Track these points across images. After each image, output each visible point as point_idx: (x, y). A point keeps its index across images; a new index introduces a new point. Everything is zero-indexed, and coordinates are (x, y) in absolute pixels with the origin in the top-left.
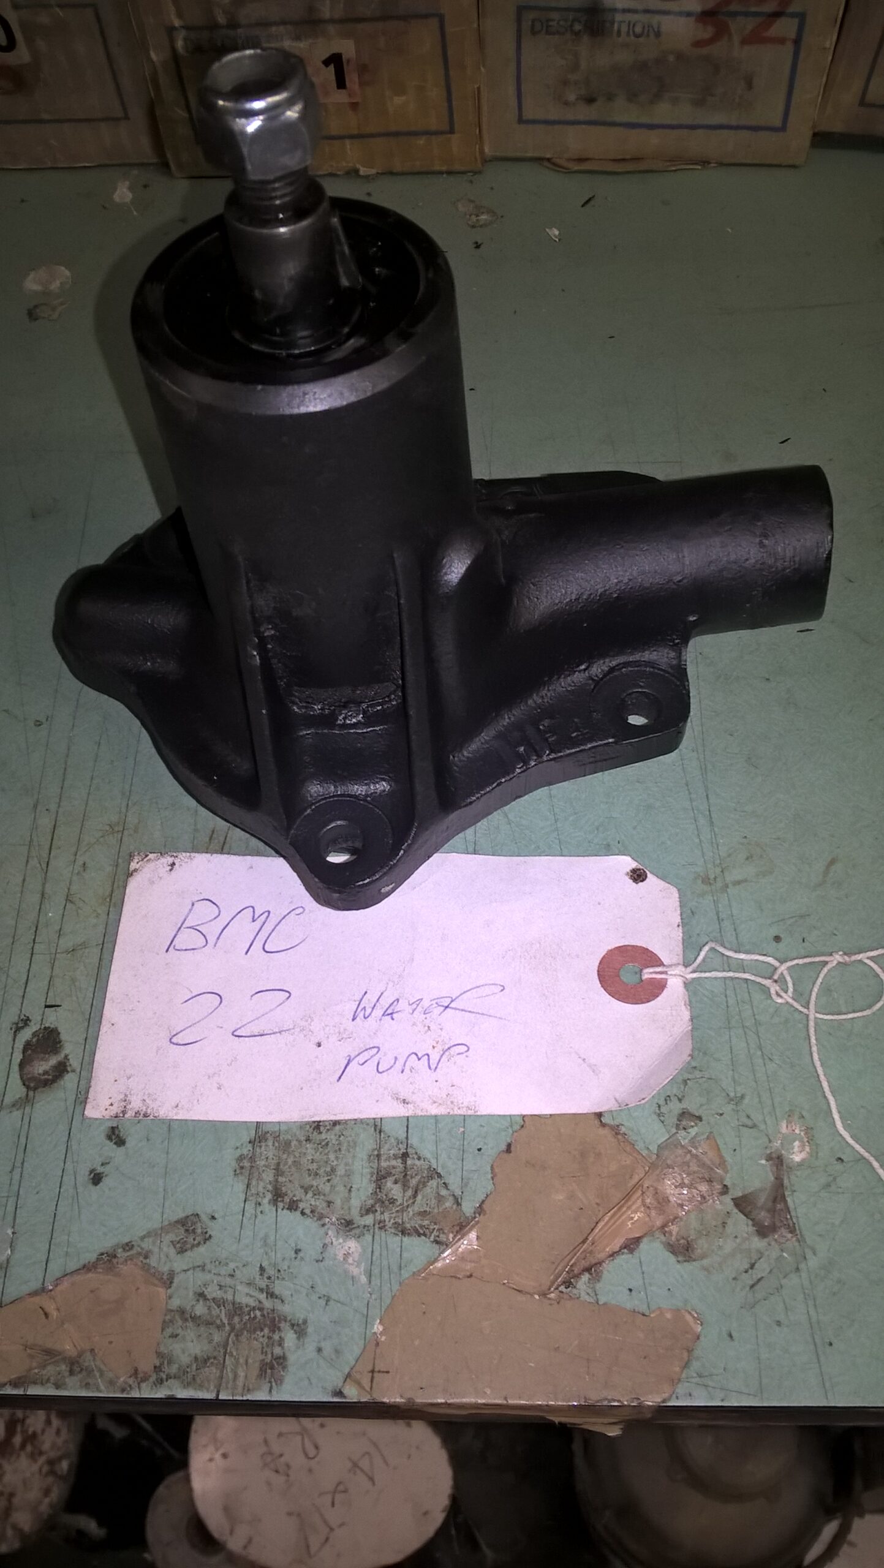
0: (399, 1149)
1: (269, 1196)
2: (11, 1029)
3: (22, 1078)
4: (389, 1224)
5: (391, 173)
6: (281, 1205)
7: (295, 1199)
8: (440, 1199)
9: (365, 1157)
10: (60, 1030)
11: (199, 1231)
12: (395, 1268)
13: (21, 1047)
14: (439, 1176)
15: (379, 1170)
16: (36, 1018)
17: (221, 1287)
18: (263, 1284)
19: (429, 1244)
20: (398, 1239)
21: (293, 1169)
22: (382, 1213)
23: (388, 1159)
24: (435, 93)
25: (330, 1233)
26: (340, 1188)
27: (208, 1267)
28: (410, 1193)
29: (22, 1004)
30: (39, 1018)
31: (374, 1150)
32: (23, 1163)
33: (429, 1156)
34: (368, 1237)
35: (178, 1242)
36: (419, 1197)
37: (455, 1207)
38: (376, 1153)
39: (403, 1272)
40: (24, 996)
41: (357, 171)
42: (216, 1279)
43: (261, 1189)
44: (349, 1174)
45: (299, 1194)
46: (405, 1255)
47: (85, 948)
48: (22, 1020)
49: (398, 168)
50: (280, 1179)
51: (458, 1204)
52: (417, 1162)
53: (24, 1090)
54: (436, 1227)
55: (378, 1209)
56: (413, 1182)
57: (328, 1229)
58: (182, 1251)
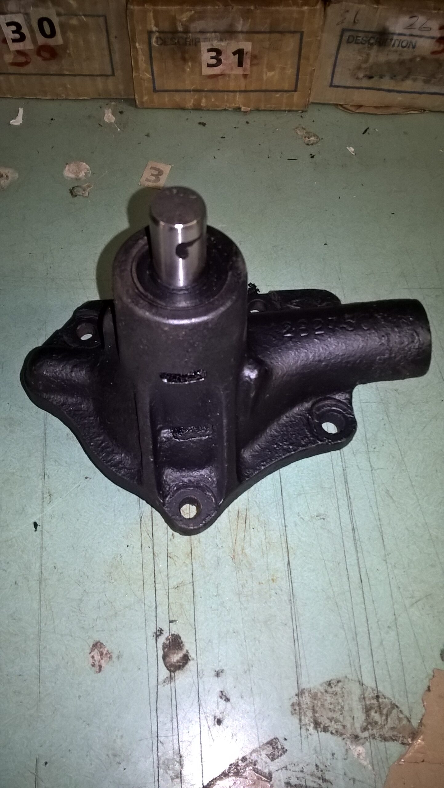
0: (374, 694)
1: (312, 725)
2: (153, 636)
3: (166, 666)
4: (377, 736)
5: (258, 110)
6: (319, 729)
7: (326, 725)
8: (400, 719)
9: (358, 699)
10: (181, 635)
11: (280, 747)
12: (384, 760)
13: (161, 647)
14: (397, 707)
15: (366, 705)
16: (166, 629)
17: (298, 778)
18: (319, 774)
19: (399, 745)
20: (383, 743)
21: (322, 709)
22: (372, 730)
23: (369, 699)
24: (290, 71)
25: (348, 743)
26: (348, 718)
27: (289, 767)
28: (384, 718)
29: (156, 620)
30: (168, 629)
31: (361, 695)
32: (177, 716)
33: (390, 696)
34: (367, 744)
35: (270, 755)
36: (389, 720)
37: (408, 723)
38: (362, 696)
39: (389, 762)
40: (156, 616)
41: (240, 108)
42: (294, 773)
43: (307, 722)
44: (351, 710)
45: (327, 723)
46: (388, 752)
47: (184, 585)
48: (158, 631)
49: (262, 107)
50: (317, 715)
51: (409, 721)
52: (384, 700)
53: (168, 672)
54: (401, 735)
55: (370, 728)
56: (385, 712)
57: (347, 741)
58: (273, 760)
